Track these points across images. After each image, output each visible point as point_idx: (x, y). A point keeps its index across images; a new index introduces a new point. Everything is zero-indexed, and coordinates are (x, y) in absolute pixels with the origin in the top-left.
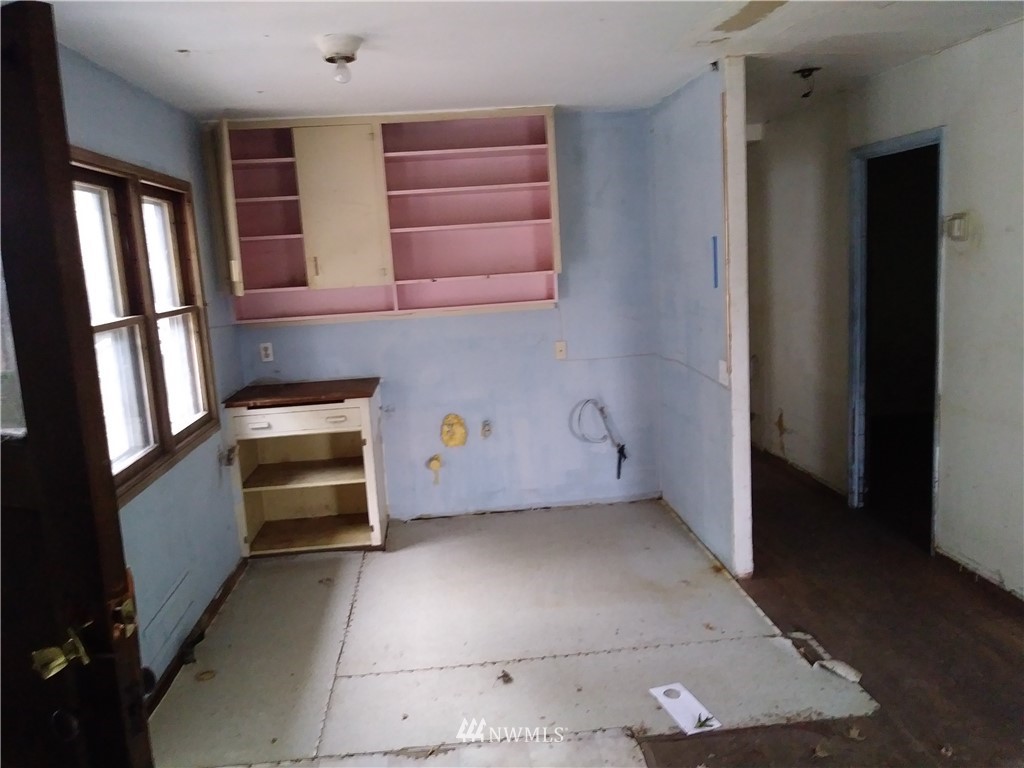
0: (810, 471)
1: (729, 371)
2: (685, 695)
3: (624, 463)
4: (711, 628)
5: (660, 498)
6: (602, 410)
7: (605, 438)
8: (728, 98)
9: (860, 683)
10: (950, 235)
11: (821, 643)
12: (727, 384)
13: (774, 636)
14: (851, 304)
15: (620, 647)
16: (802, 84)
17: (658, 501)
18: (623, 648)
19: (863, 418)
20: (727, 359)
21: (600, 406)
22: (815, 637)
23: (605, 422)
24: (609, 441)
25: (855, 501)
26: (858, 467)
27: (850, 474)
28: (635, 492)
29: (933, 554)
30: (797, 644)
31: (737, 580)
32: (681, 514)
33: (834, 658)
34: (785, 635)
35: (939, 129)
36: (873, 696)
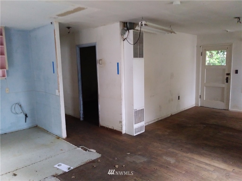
0: (71, 115)
1: (59, 92)
2: (62, 164)
3: (27, 118)
4: (62, 150)
5: (37, 126)
6: (20, 106)
7: (21, 112)
8: (55, 31)
9: (96, 152)
10: (99, 63)
11: (86, 147)
12: (58, 95)
13: (76, 148)
14: (78, 78)
15: (42, 160)
16: (68, 30)
17: (36, 126)
18: (43, 160)
19: (82, 101)
20: (59, 89)
21: (20, 105)
22: (84, 146)
23: (21, 109)
24: (23, 113)
25: (82, 119)
26: (82, 112)
27: (80, 113)
28: (30, 125)
29: (100, 126)
30: (82, 148)
31: (64, 139)
32: (44, 128)
33: (90, 149)
34: (78, 147)
35: (96, 43)
36: (100, 154)
